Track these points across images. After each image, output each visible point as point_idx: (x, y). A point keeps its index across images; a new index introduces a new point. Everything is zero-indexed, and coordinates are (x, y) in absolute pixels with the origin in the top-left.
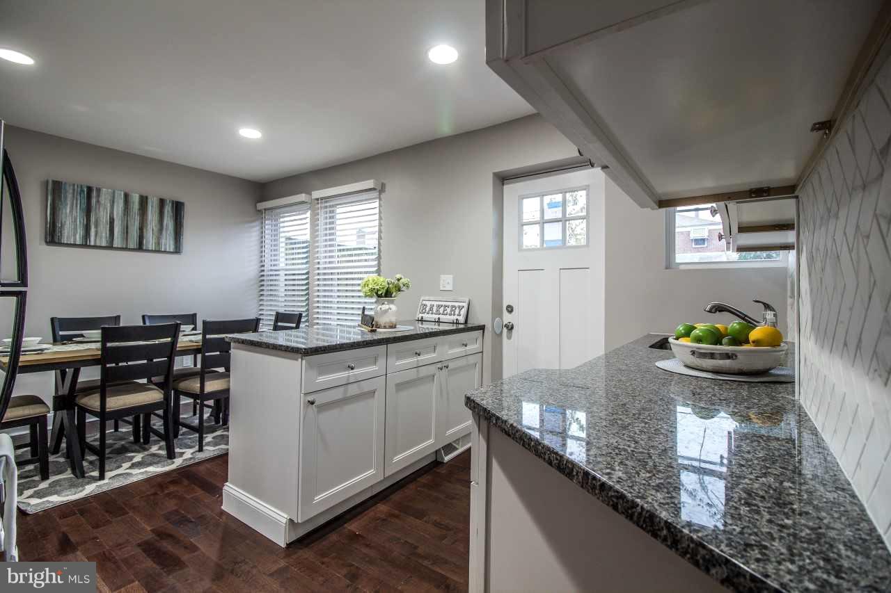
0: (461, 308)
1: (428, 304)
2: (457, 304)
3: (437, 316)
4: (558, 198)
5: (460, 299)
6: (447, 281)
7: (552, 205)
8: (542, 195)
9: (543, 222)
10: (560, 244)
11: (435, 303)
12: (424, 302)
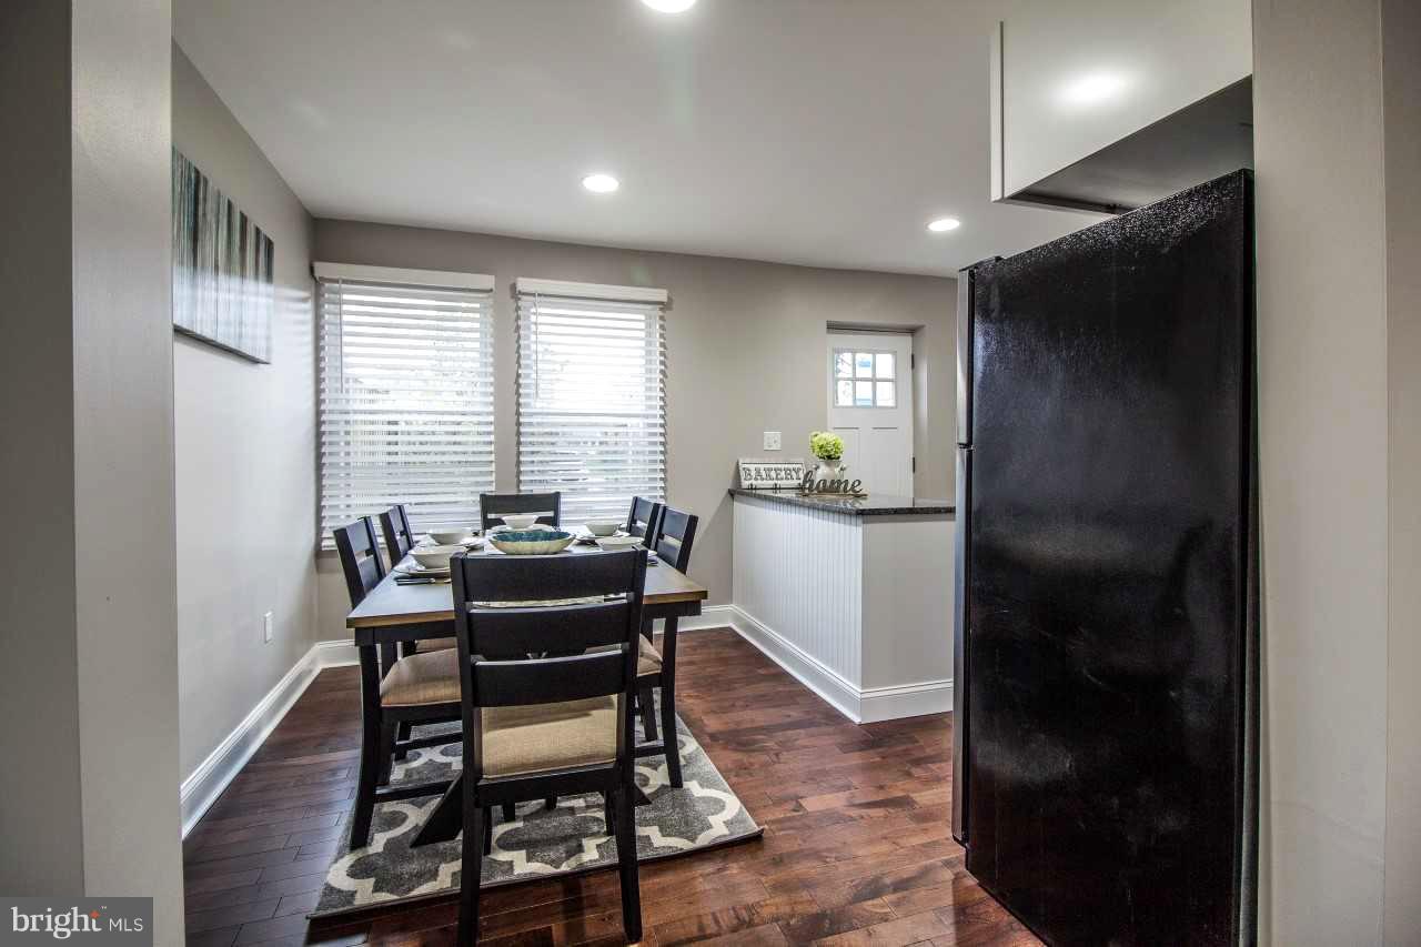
0: (797, 471)
1: (752, 467)
2: (791, 466)
3: (772, 482)
4: (869, 357)
5: (796, 460)
6: (773, 439)
7: (864, 365)
8: (854, 352)
9: (855, 380)
10: (870, 403)
11: (762, 467)
12: (746, 466)
